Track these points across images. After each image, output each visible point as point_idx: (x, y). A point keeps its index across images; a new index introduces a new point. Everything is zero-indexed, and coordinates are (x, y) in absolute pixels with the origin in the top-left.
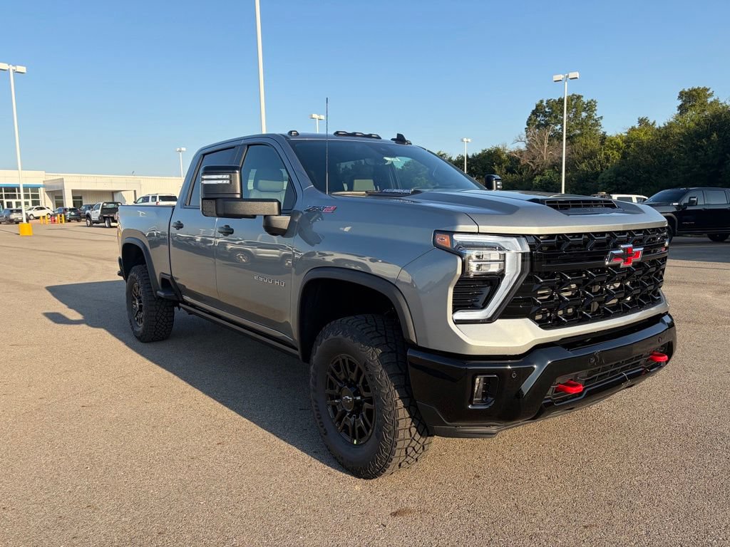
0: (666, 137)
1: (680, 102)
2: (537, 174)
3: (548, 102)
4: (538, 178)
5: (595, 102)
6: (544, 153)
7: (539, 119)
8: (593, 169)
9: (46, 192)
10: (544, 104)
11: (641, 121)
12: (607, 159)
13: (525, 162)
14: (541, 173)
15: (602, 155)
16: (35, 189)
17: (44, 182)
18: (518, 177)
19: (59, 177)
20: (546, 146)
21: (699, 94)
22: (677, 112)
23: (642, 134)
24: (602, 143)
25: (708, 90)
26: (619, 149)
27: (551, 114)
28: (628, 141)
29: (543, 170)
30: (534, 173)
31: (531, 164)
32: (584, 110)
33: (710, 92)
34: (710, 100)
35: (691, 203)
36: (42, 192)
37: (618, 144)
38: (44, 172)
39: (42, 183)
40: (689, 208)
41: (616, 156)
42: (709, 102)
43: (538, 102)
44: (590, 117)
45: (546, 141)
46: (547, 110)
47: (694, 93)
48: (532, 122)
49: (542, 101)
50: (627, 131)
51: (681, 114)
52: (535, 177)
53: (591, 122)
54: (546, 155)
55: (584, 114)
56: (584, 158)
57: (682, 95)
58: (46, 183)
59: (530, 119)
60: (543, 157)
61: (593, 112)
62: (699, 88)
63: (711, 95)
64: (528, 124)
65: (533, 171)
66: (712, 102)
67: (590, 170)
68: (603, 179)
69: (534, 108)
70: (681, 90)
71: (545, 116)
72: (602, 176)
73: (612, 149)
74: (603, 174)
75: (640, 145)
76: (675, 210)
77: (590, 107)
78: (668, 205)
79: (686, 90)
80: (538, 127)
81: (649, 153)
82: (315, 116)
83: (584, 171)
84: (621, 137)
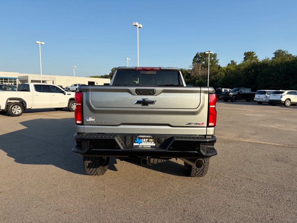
0: (239, 69)
1: (244, 56)
2: (197, 79)
3: (200, 53)
4: (197, 81)
5: (216, 54)
6: (199, 72)
7: (197, 59)
8: (216, 79)
9: (19, 80)
10: (199, 54)
11: (232, 61)
12: (221, 75)
13: (193, 75)
14: (198, 79)
15: (219, 74)
16: (15, 79)
17: (18, 76)
18: (190, 80)
19: (26, 75)
20: (200, 69)
21: (251, 54)
22: (243, 60)
23: (232, 67)
24: (219, 69)
25: (254, 52)
26: (224, 72)
27: (201, 57)
28: (227, 69)
29: (199, 78)
30: (196, 79)
31: (195, 76)
32: (213, 57)
33: (255, 53)
34: (254, 56)
35: (241, 92)
36: (17, 80)
37: (224, 70)
38: (18, 73)
39: (18, 77)
40: (240, 93)
41: (223, 74)
42: (254, 57)
43: (197, 53)
44: (214, 59)
45: (200, 68)
46: (200, 56)
47: (249, 53)
48: (195, 60)
49: (198, 53)
50: (227, 66)
51: (245, 60)
52: (196, 80)
53: (215, 61)
54: (200, 72)
55: (213, 58)
56: (213, 74)
57: (245, 54)
58: (19, 77)
59: (194, 59)
60: (199, 73)
61: (216, 57)
62: (251, 52)
63: (255, 54)
64: (193, 61)
65: (195, 78)
66: (255, 57)
67: (215, 79)
68: (219, 82)
69: (195, 55)
70: (245, 52)
71: (199, 58)
72: (219, 81)
73: (222, 72)
74: (219, 80)
75: (231, 71)
76: (237, 93)
77: (215, 56)
78: (235, 92)
79: (247, 52)
80: (197, 62)
81: (234, 74)
82: (127, 59)
83: (213, 79)
84: (225, 68)
